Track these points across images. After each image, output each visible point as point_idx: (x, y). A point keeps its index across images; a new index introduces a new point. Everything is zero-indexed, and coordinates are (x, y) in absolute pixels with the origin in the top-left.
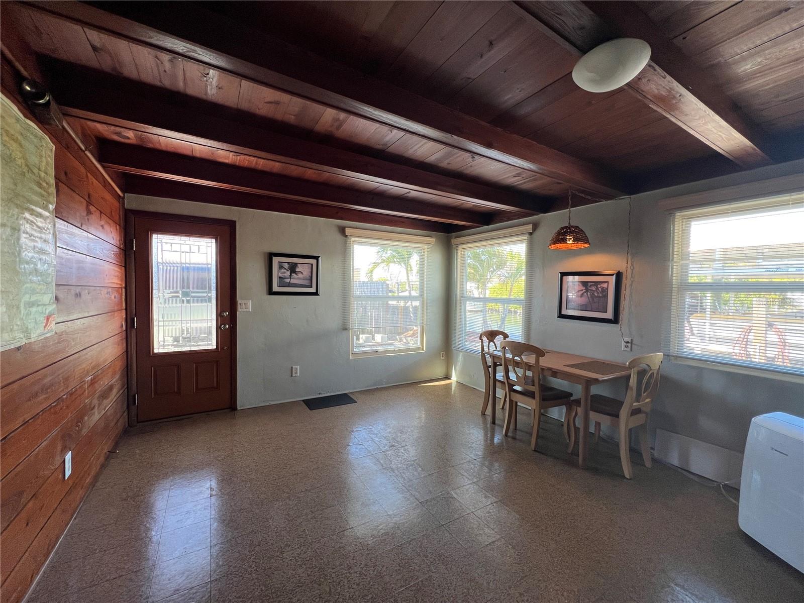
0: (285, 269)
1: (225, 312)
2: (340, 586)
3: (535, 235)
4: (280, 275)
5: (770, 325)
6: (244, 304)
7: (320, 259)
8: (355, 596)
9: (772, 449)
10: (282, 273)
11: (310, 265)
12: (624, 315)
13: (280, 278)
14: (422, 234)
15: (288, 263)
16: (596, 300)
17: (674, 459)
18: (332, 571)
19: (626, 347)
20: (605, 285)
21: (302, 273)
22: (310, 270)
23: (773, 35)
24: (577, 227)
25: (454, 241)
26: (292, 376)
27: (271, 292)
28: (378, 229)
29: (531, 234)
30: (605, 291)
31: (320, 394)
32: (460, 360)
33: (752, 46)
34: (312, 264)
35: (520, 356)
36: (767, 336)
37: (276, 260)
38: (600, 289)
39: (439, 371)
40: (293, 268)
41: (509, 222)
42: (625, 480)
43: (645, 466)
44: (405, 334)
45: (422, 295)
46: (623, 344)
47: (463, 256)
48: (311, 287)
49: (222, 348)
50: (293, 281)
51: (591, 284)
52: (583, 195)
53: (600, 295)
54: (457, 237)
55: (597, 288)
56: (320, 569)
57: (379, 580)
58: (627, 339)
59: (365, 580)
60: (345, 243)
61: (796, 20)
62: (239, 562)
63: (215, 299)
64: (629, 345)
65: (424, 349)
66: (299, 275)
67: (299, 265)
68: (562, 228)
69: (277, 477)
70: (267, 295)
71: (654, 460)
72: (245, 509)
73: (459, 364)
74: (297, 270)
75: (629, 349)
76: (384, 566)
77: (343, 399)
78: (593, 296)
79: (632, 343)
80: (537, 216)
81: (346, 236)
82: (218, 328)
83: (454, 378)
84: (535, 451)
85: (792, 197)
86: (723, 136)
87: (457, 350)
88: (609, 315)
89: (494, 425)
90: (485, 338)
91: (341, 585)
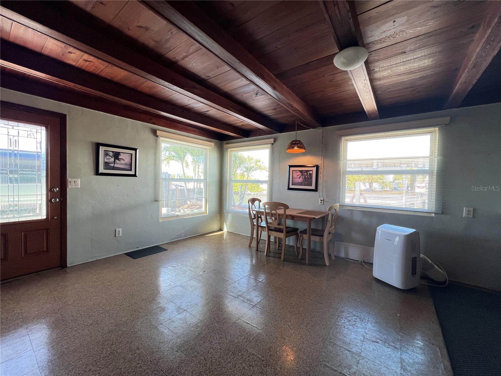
0: (110, 156)
1: (56, 188)
2: (209, 354)
3: (274, 145)
4: (106, 160)
5: (361, 194)
6: (73, 182)
7: (138, 150)
8: (221, 356)
9: (386, 239)
10: (107, 159)
11: (131, 154)
12: (320, 187)
13: (106, 162)
14: (206, 140)
15: (113, 152)
16: (307, 180)
17: (343, 255)
18: (200, 347)
19: (321, 203)
20: (311, 172)
21: (124, 160)
22: (130, 158)
23: (397, 62)
24: (300, 141)
25: (225, 146)
26: (115, 236)
27: (97, 173)
28: (178, 134)
29: (273, 144)
30: (311, 175)
31: (137, 248)
32: (230, 218)
33: (390, 65)
34: (132, 154)
35: (275, 210)
36: (360, 199)
37: (102, 149)
38: (309, 174)
39: (215, 226)
40: (116, 156)
41: (260, 137)
42: (327, 267)
43: (332, 259)
44: (182, 207)
45: (205, 179)
46: (320, 201)
47: (231, 155)
48: (131, 171)
49: (52, 218)
50: (116, 165)
51: (304, 171)
52: (302, 125)
53: (309, 177)
54: (227, 144)
55: (307, 174)
56: (191, 349)
57: (232, 343)
58: (321, 199)
59: (224, 345)
60: (156, 141)
61: (406, 58)
62: (127, 364)
63: (45, 177)
64: (322, 202)
65: (207, 213)
66: (121, 161)
67: (121, 154)
68: (293, 141)
69: (129, 305)
70: (94, 175)
71: (336, 257)
72: (114, 330)
73: (229, 221)
74: (120, 157)
75: (322, 204)
76: (231, 335)
77: (156, 249)
78: (305, 178)
79: (323, 201)
80: (276, 134)
81: (157, 136)
82: (49, 201)
83: (225, 229)
84: (283, 261)
85: (385, 134)
86: (370, 102)
87: (227, 212)
88: (313, 187)
89: (257, 252)
90: (250, 203)
91: (210, 352)
